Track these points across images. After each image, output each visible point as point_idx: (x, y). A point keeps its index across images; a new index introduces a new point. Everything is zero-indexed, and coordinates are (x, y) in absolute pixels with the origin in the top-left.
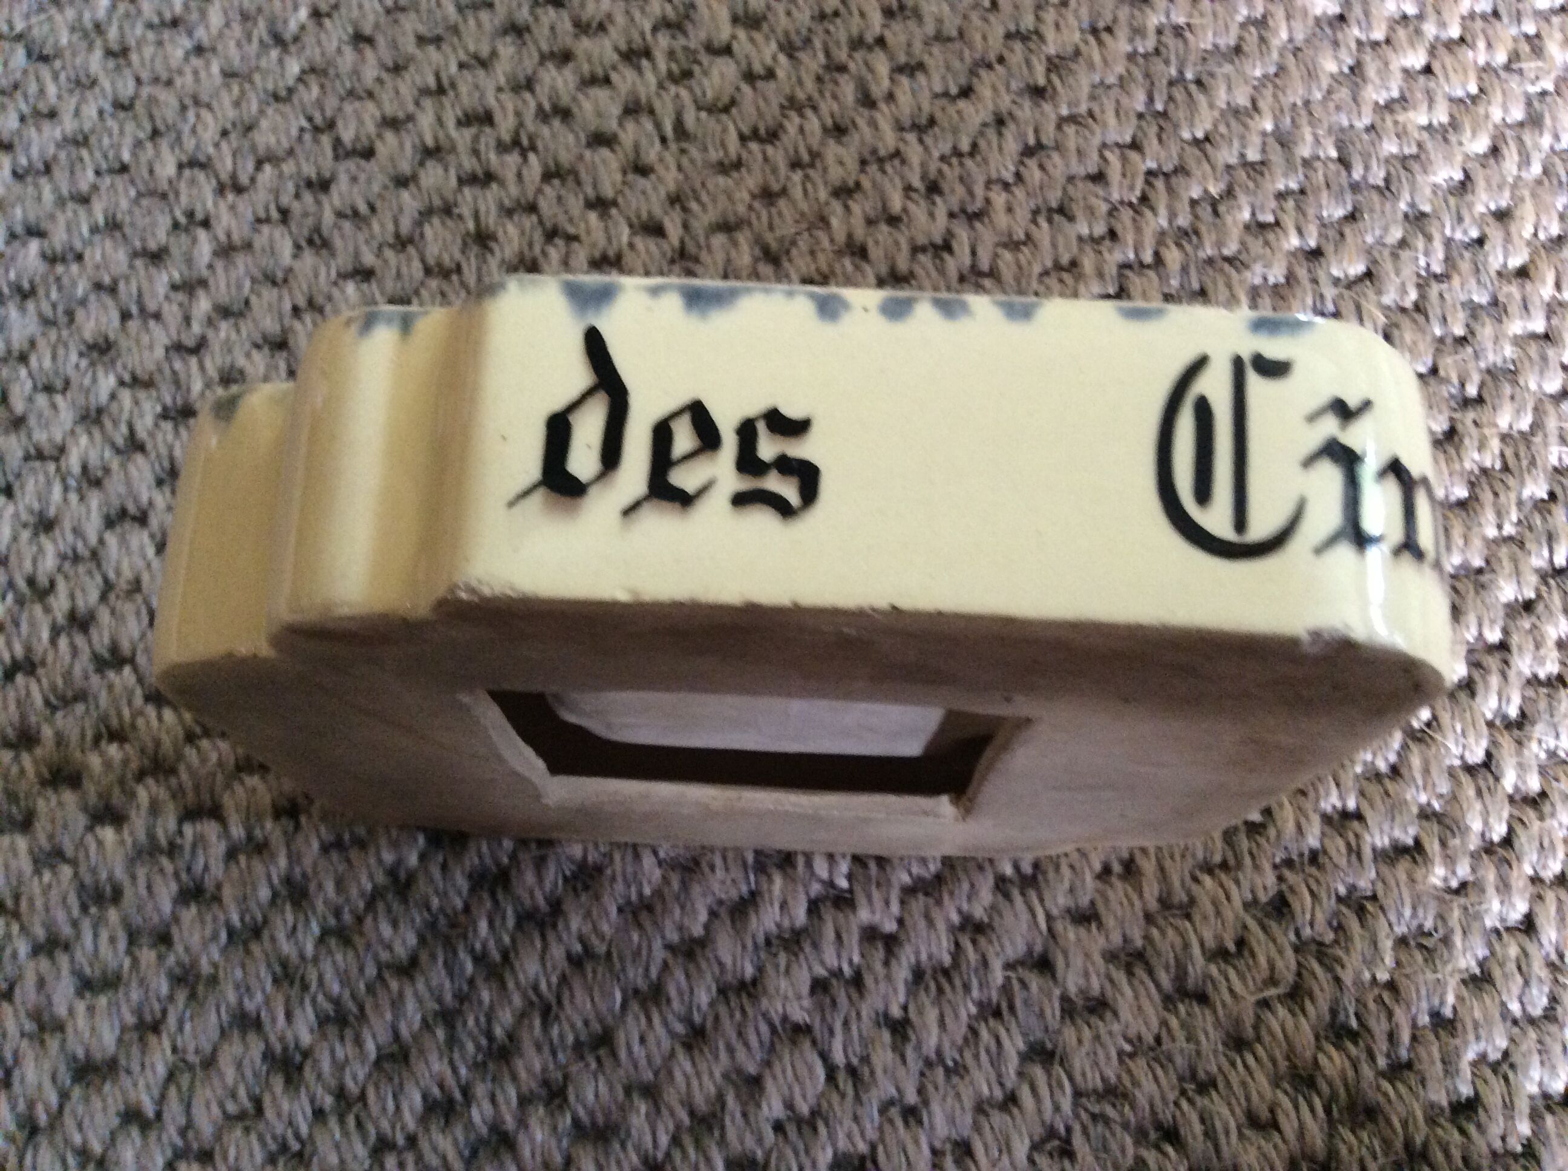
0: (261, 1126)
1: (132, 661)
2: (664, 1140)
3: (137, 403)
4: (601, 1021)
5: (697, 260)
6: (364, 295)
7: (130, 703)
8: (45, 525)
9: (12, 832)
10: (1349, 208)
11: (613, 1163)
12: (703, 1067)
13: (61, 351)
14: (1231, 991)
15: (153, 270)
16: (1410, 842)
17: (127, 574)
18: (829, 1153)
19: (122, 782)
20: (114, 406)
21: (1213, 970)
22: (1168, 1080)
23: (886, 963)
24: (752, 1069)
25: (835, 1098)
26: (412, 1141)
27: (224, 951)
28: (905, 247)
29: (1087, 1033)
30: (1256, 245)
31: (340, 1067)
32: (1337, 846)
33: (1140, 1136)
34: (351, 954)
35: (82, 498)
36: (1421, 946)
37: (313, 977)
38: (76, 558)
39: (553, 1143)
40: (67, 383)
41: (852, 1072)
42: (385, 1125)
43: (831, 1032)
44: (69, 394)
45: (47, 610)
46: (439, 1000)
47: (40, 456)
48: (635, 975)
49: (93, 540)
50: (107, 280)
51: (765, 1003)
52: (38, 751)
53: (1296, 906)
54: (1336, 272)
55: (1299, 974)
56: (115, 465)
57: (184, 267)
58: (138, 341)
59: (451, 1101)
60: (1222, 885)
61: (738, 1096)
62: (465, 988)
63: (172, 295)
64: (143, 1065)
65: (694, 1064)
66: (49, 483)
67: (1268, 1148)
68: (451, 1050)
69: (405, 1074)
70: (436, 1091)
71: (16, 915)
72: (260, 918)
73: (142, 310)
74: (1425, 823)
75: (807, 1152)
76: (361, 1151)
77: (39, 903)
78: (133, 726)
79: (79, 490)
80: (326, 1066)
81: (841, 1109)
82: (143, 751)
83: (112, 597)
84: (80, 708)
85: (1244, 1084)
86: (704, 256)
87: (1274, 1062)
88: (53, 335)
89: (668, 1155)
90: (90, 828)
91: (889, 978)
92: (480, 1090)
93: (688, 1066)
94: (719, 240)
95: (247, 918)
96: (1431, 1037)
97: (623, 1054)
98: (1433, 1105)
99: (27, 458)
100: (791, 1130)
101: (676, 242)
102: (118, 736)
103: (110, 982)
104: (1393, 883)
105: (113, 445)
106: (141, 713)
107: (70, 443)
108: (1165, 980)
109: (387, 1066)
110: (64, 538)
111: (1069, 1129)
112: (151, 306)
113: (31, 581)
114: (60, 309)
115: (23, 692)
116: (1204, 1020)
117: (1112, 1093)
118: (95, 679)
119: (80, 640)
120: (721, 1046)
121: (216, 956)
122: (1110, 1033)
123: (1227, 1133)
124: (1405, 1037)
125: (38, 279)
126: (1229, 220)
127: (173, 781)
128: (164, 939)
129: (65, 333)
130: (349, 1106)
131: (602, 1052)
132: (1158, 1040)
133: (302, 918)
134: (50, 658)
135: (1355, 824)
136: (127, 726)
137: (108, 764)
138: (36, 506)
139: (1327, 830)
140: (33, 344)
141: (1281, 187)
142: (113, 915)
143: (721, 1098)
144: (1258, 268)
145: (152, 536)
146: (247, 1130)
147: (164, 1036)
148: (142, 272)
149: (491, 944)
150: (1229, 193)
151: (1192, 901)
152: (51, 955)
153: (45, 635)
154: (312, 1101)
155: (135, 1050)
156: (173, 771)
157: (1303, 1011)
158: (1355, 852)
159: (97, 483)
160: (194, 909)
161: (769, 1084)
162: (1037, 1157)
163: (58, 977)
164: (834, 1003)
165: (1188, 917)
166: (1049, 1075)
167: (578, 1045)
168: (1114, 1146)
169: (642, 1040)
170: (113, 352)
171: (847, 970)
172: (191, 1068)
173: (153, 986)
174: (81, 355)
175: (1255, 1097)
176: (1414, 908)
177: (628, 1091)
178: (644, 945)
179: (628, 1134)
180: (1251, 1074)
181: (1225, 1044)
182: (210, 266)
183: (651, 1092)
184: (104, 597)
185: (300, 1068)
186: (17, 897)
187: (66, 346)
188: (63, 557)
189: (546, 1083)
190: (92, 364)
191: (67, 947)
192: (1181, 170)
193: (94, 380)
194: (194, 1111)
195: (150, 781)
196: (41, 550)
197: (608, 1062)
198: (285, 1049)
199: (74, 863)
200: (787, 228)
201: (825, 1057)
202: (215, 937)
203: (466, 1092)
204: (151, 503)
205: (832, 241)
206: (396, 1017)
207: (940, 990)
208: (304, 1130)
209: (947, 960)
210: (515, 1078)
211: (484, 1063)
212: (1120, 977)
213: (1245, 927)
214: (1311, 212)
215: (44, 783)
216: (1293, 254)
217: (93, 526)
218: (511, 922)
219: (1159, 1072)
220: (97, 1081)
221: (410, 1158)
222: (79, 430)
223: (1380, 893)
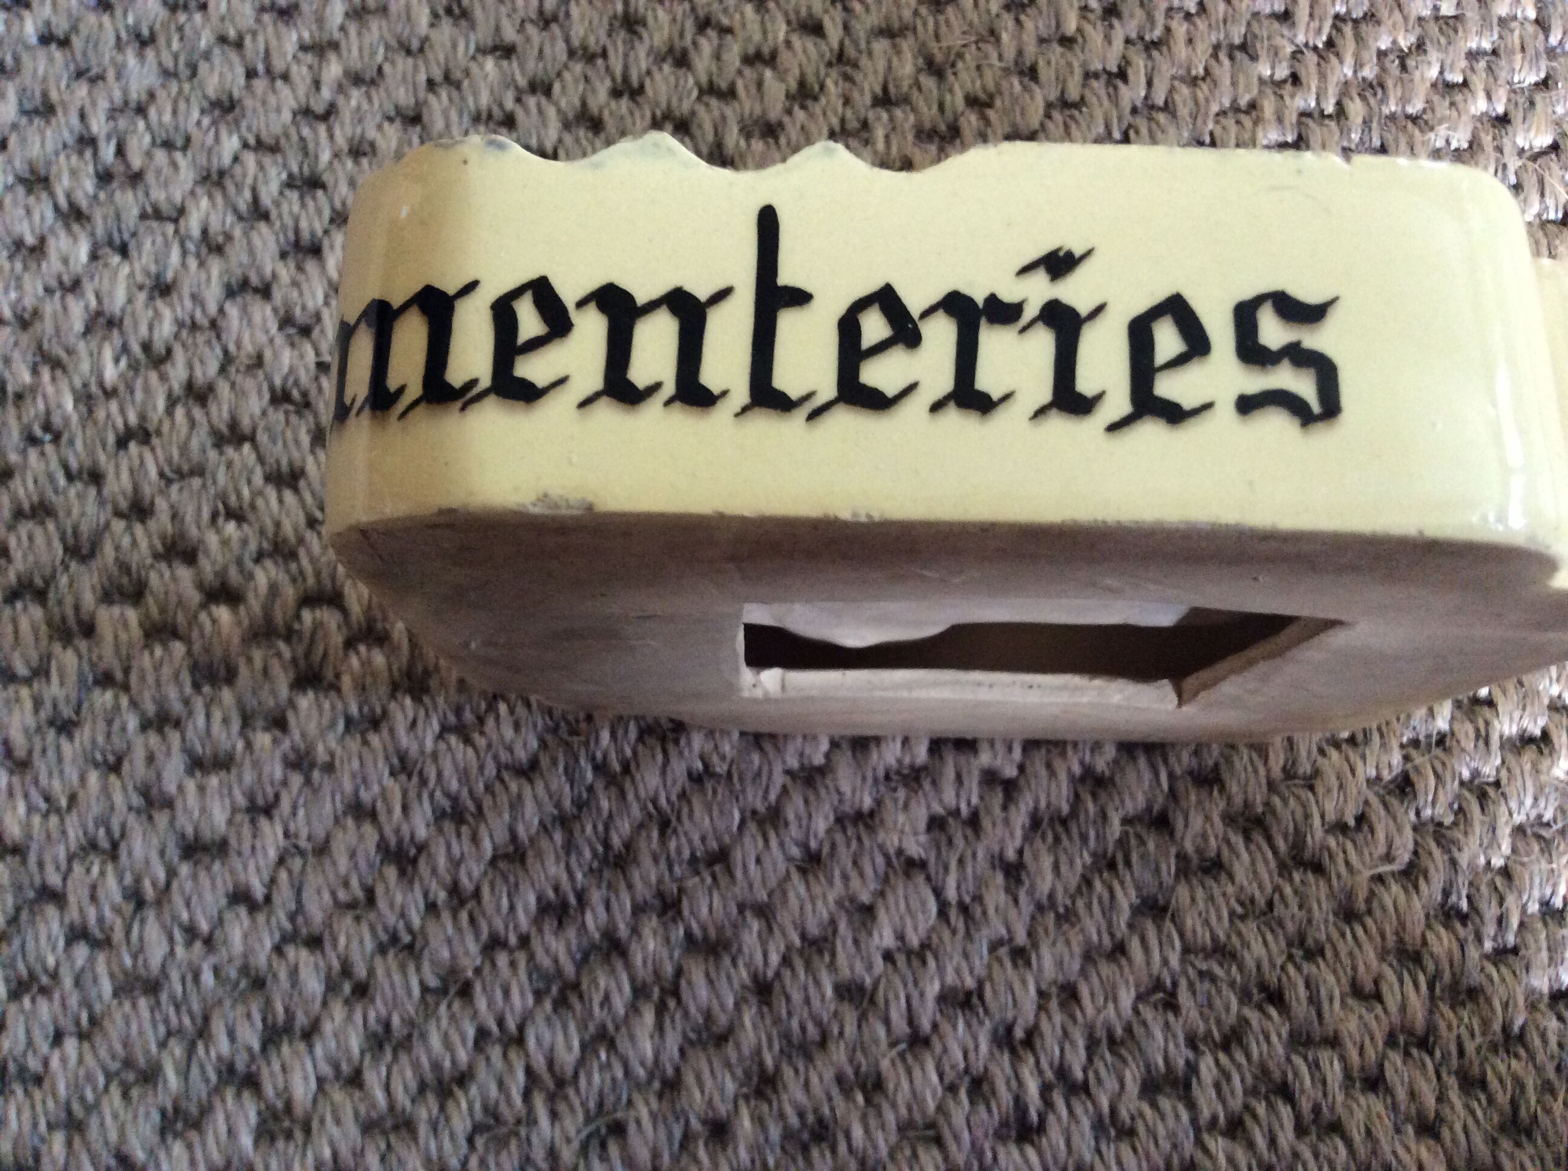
0: (372, 916)
1: (252, 439)
2: (775, 959)
3: (261, 167)
4: (719, 839)
5: (856, 66)
6: (503, 74)
7: (249, 482)
8: (163, 289)
9: (121, 603)
10: (1543, 75)
11: (724, 980)
12: (817, 890)
13: (182, 106)
14: (1347, 863)
15: (283, 29)
16: (1538, 732)
17: (248, 347)
18: (937, 986)
19: (239, 562)
20: (238, 170)
21: (1332, 842)
22: (1277, 946)
23: (1005, 808)
24: (865, 898)
25: (946, 934)
26: (524, 941)
27: (341, 740)
28: (1078, 72)
29: (1200, 893)
30: (1442, 107)
31: (456, 863)
32: (1466, 731)
33: (1245, 996)
34: (470, 751)
35: (202, 264)
36: (1539, 837)
37: (432, 773)
38: (194, 327)
39: (665, 954)
40: (188, 140)
41: (964, 909)
42: (499, 924)
43: (946, 869)
44: (189, 153)
45: (163, 378)
46: (558, 805)
47: (158, 215)
48: (754, 799)
49: (212, 309)
50: (232, 34)
51: (881, 836)
52: (152, 524)
53: (1420, 786)
54: (1521, 142)
55: (1415, 853)
56: (237, 232)
57: (314, 27)
58: (264, 103)
59: (564, 905)
60: (1347, 759)
61: (850, 922)
62: (585, 795)
63: (300, 55)
64: (253, 848)
65: (808, 888)
66: (167, 245)
67: (1369, 1018)
68: (568, 854)
69: (521, 874)
70: (551, 894)
71: (126, 688)
72: (378, 710)
73: (269, 71)
74: (1556, 717)
75: (916, 983)
76: (473, 948)
77: (150, 679)
78: (253, 507)
79: (198, 255)
80: (442, 861)
81: (951, 945)
82: (262, 532)
83: (232, 370)
84: (196, 482)
85: (1351, 954)
86: (864, 61)
87: (1383, 937)
88: (174, 88)
89: (778, 974)
90: (204, 606)
91: (1007, 822)
92: (596, 896)
93: (802, 890)
94: (881, 46)
95: (366, 709)
96: (1539, 925)
97: (739, 873)
98: (1533, 991)
99: (143, 216)
100: (901, 959)
101: (835, 45)
102: (237, 515)
103: (223, 762)
104: (1518, 771)
105: (235, 210)
106: (260, 493)
107: (190, 205)
108: (1282, 845)
109: (502, 865)
110: (184, 306)
111: (1175, 984)
112: (279, 65)
113: (146, 347)
114: (182, 61)
115: (137, 462)
116: (1318, 890)
117: (1221, 951)
118: (213, 454)
119: (198, 413)
120: (837, 873)
121: (333, 744)
122: (1224, 894)
123: (1331, 999)
124: (1515, 922)
125: (157, 26)
126: (1417, 74)
127: (293, 566)
128: (279, 723)
129: (186, 86)
130: (462, 903)
131: (717, 868)
132: (1270, 904)
133: (422, 713)
134: (166, 428)
135: (1486, 711)
136: (246, 506)
137: (225, 543)
138: (153, 269)
139: (1458, 714)
140: (152, 95)
141: (1473, 45)
142: (227, 695)
143: (833, 922)
144: (1442, 130)
145: (275, 310)
146: (358, 919)
147: (277, 819)
148: (270, 29)
149: (613, 755)
150: (1420, 47)
151: (1317, 773)
152: (160, 731)
153: (161, 404)
154: (426, 895)
155: (247, 831)
156: (293, 555)
157: (1416, 887)
158: (1483, 738)
159: (218, 250)
160: (311, 694)
161: (882, 915)
162: (1141, 1007)
163: (168, 753)
164: (950, 842)
165: (1311, 788)
166: (1159, 929)
167: (693, 860)
168: (1218, 1003)
169: (758, 861)
170: (237, 110)
171: (964, 810)
172: (302, 853)
173: (267, 770)
174: (203, 111)
175: (1361, 969)
176: (1536, 799)
177: (741, 908)
178: (765, 769)
179: (740, 950)
180: (1360, 946)
181: (1336, 914)
182: (342, 28)
183: (765, 912)
184: (223, 370)
185: (414, 861)
186: (127, 671)
187: (188, 100)
188: (180, 324)
189: (660, 895)
190: (214, 123)
191: (177, 724)
192: (1371, 17)
193: (217, 139)
194: (305, 895)
195: (268, 563)
196: (157, 314)
197: (723, 881)
198: (400, 842)
199: (187, 641)
200: (954, 39)
201: (938, 893)
202: (333, 725)
203: (581, 897)
204: (274, 275)
205: (1001, 57)
206: (514, 819)
207: (1057, 839)
208: (416, 922)
209: (1065, 809)
210: (630, 887)
211: (601, 871)
212: (1238, 840)
213: (1366, 802)
214: (1503, 75)
215: (156, 556)
216: (1480, 118)
217: (213, 294)
218: (633, 734)
219: (1269, 937)
220: (206, 859)
221: (521, 958)
222: (199, 191)
223: (1504, 782)
